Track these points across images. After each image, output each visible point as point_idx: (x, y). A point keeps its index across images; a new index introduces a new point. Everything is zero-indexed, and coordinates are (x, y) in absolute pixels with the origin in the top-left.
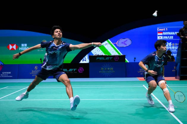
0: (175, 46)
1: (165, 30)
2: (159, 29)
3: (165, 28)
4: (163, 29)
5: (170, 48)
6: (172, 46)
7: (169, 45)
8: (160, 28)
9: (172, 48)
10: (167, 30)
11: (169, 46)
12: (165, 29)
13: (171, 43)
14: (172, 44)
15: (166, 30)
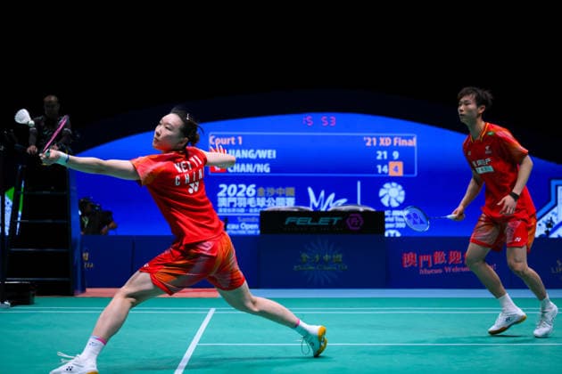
0: (267, 198)
1: (233, 143)
2: (214, 140)
3: (236, 137)
4: (229, 140)
5: (251, 202)
6: (256, 196)
7: (248, 194)
8: (217, 136)
9: (259, 204)
10: (240, 143)
11: (247, 197)
12: (233, 139)
13: (254, 186)
14: (256, 188)
15: (237, 141)
